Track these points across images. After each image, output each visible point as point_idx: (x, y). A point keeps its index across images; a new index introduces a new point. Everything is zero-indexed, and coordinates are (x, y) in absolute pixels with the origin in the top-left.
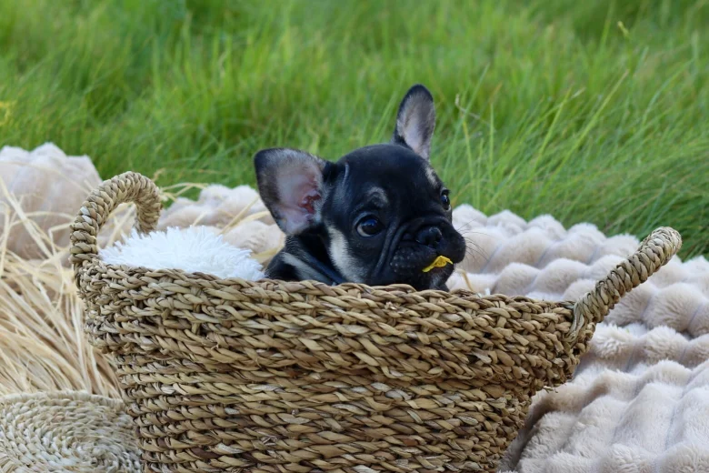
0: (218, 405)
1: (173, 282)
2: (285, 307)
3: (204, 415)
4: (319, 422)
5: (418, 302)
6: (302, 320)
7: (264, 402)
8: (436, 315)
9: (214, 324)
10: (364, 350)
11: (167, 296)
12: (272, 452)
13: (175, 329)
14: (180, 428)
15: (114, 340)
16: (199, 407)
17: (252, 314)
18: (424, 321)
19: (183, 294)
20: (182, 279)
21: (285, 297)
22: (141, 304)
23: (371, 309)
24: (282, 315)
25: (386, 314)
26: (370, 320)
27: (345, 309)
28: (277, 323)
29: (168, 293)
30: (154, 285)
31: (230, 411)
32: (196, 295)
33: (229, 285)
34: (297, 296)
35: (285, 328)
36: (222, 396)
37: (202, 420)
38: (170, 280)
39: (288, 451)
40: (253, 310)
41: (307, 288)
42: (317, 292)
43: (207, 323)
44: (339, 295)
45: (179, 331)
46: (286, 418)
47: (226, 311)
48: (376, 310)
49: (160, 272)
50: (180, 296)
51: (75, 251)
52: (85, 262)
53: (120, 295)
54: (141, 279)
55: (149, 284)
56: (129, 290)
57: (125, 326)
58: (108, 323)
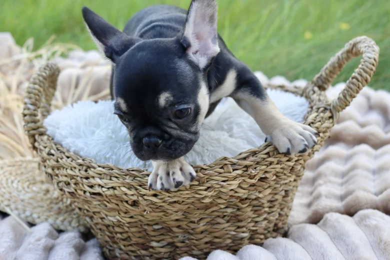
0: (148, 225)
1: (111, 179)
2: (187, 190)
3: (140, 230)
4: (212, 222)
7: (177, 220)
10: (236, 192)
11: (109, 188)
12: (187, 242)
13: (117, 200)
14: (125, 235)
15: (72, 196)
16: (136, 227)
17: (166, 197)
19: (119, 187)
21: (188, 186)
22: (91, 187)
24: (187, 194)
25: (249, 174)
30: (98, 181)
31: (156, 227)
36: (150, 221)
37: (140, 232)
38: (109, 177)
39: (196, 240)
40: (167, 195)
46: (192, 225)
49: (101, 171)
50: (117, 188)
51: (29, 129)
52: (37, 137)
53: (74, 177)
54: (88, 173)
55: (95, 178)
56: (81, 178)
57: (79, 192)
58: (66, 186)
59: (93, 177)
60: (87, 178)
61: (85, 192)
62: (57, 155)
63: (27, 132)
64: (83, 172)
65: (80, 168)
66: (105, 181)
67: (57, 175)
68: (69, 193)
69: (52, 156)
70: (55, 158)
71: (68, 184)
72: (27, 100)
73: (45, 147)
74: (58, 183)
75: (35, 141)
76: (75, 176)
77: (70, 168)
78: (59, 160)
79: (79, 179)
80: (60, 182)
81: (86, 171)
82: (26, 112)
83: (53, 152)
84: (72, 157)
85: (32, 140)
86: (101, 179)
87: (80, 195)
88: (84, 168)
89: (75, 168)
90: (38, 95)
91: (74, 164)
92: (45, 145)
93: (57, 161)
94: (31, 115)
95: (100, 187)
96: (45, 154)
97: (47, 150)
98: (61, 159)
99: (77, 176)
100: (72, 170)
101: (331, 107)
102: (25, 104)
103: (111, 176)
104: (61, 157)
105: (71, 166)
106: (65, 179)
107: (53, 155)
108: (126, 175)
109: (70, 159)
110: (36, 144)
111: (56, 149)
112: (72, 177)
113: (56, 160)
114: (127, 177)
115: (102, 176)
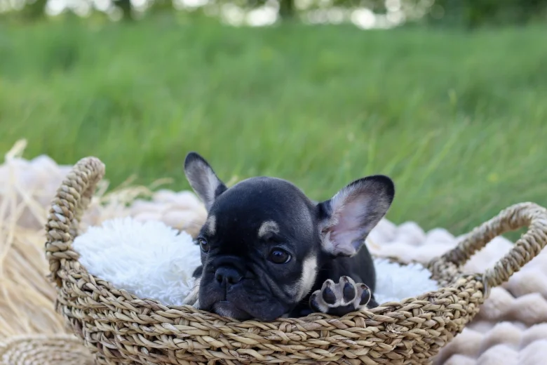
1: (189, 325)
2: (301, 344)
5: (407, 317)
6: (317, 354)
8: (420, 325)
9: (232, 360)
11: (184, 339)
15: (113, 354)
17: (271, 352)
18: (411, 333)
19: (201, 336)
20: (200, 322)
21: (304, 336)
22: (154, 339)
23: (374, 334)
24: (299, 351)
25: (387, 336)
26: (374, 343)
27: (354, 339)
28: (292, 357)
29: (187, 335)
30: (169, 327)
32: (216, 338)
33: (248, 328)
34: (314, 334)
35: (299, 360)
38: (186, 323)
40: (272, 349)
41: (323, 326)
42: (332, 328)
43: (224, 360)
44: (350, 327)
45: (191, 362)
47: (250, 355)
48: (378, 334)
49: (175, 314)
50: (198, 338)
51: (52, 249)
52: (63, 262)
53: (126, 324)
54: (153, 318)
55: (163, 324)
56: (139, 324)
57: (129, 349)
58: (106, 339)
59: (160, 323)
60: (149, 325)
61: (140, 348)
62: (99, 292)
63: (49, 253)
64: (144, 316)
65: (139, 311)
66: (181, 327)
67: (92, 322)
68: (109, 349)
69: (88, 293)
70: (94, 295)
71: (111, 336)
72: (56, 207)
73: (77, 279)
74: (91, 334)
75: (59, 267)
76: (127, 322)
77: (119, 310)
78: (102, 298)
79: (135, 326)
80: (96, 333)
81: (148, 314)
82: (53, 224)
83: (90, 286)
84: (125, 295)
85: (54, 266)
86: (173, 324)
87: (128, 354)
88: (146, 310)
89: (129, 311)
90: (73, 203)
91: (127, 304)
92: (78, 276)
93: (98, 300)
94: (58, 229)
95: (170, 338)
96: (76, 289)
97: (80, 283)
98: (105, 297)
99: (132, 323)
100: (122, 313)
101: (484, 278)
102: (53, 212)
103: (190, 321)
104: (105, 295)
105: (123, 307)
106: (106, 328)
107: (91, 291)
108: (213, 320)
109: (120, 299)
110: (62, 274)
111: (95, 283)
112: (122, 325)
113: (95, 298)
114: (216, 322)
115: (176, 321)
